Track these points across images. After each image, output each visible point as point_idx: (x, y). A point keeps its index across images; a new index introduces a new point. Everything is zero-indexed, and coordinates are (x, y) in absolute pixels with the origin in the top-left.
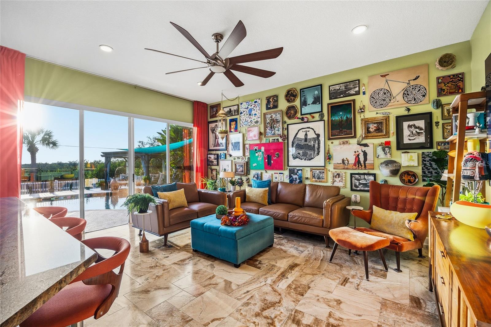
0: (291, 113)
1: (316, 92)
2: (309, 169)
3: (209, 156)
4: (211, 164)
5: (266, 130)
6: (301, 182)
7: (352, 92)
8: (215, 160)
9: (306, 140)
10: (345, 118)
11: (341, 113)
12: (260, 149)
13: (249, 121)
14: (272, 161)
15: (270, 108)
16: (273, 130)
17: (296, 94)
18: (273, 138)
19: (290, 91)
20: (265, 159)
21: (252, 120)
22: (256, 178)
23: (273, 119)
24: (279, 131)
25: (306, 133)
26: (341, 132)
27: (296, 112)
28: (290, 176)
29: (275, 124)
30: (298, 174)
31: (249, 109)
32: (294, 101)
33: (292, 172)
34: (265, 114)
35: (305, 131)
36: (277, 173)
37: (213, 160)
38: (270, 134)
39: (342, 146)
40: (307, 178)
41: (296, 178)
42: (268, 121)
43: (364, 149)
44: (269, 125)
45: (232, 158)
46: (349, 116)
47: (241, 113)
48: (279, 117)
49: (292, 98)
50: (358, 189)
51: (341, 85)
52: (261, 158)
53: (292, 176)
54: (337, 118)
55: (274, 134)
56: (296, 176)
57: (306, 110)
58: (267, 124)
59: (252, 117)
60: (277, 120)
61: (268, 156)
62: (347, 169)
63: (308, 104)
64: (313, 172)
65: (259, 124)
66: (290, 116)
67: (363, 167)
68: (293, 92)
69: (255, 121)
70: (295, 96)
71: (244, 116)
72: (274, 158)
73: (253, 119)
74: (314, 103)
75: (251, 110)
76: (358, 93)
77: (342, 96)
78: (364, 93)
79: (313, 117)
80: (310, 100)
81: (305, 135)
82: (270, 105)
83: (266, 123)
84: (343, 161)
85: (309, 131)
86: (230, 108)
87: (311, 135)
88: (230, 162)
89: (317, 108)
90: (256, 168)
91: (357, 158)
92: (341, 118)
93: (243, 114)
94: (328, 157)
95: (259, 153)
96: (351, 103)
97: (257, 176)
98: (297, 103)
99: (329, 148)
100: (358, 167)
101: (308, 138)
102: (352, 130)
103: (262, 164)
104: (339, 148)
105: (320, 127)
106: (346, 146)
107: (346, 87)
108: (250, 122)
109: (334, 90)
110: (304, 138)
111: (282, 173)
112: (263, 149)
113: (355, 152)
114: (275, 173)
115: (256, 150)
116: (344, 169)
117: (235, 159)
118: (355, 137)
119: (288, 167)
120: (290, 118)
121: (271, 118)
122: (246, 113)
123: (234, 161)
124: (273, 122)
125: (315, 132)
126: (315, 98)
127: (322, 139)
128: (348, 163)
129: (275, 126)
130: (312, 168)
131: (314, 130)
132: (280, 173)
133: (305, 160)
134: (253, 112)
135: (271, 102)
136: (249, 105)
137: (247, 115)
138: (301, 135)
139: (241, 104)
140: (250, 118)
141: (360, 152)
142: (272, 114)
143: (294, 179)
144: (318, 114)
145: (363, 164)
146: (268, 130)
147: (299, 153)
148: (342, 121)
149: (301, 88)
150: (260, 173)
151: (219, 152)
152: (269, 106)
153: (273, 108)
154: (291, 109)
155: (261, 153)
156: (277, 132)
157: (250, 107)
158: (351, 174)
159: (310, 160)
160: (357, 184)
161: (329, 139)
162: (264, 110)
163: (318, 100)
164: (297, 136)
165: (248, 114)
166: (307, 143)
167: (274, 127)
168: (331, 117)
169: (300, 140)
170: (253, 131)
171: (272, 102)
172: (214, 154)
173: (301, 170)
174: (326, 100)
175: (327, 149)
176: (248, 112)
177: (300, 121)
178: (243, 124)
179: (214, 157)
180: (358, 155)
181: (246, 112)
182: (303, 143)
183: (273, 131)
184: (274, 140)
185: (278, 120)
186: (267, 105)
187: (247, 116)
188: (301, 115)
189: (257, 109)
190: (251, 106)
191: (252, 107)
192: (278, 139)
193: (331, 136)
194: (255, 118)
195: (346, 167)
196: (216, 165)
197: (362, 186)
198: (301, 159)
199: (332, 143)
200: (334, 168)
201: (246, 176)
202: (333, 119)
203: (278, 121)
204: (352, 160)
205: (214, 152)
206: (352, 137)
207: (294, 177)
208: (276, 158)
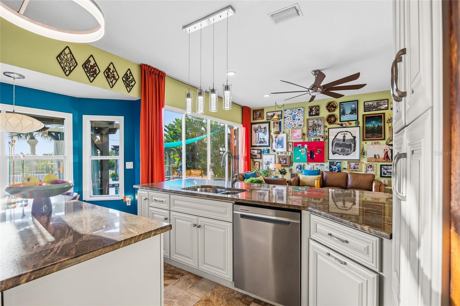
0: (331, 119)
1: (353, 106)
2: (346, 162)
3: (252, 151)
4: (254, 158)
5: (309, 131)
6: (339, 171)
7: (382, 107)
8: (259, 154)
9: (344, 140)
10: (376, 126)
11: (374, 122)
12: (303, 146)
13: (293, 124)
14: (314, 156)
15: (312, 115)
16: (314, 132)
17: (336, 106)
18: (315, 138)
19: (331, 103)
20: (308, 154)
21: (296, 123)
22: (299, 168)
23: (315, 124)
24: (320, 133)
25: (344, 135)
26: (373, 135)
27: (336, 120)
28: (330, 167)
29: (316, 127)
30: (337, 165)
31: (292, 115)
32: (334, 111)
33: (332, 164)
34: (308, 120)
35: (343, 134)
36: (319, 165)
37: (257, 155)
38: (312, 135)
39: (374, 145)
40: (345, 169)
41: (335, 169)
42: (311, 125)
43: (391, 147)
44: (311, 128)
45: (275, 153)
46: (380, 124)
47: (285, 118)
48: (320, 122)
49: (333, 109)
50: (386, 176)
51: (374, 102)
52: (304, 154)
53: (332, 167)
54: (370, 126)
55: (316, 135)
56: (336, 167)
57: (344, 118)
58: (310, 127)
59: (295, 121)
60: (318, 124)
61: (311, 152)
62: (378, 162)
63: (346, 114)
64: (350, 164)
65: (302, 127)
66: (331, 122)
67: (391, 160)
68: (333, 104)
69: (299, 124)
70: (335, 107)
71: (288, 120)
72: (316, 154)
73: (297, 122)
74: (351, 113)
75: (295, 116)
76: (387, 109)
77: (374, 110)
78: (392, 109)
79: (351, 124)
80: (348, 111)
81: (344, 136)
82: (312, 113)
83: (309, 126)
84: (375, 156)
85: (347, 134)
86: (274, 113)
87: (348, 137)
88: (274, 156)
89: (354, 117)
90: (298, 161)
91: (386, 154)
92: (374, 125)
93: (287, 119)
94: (363, 153)
95: (302, 149)
96: (382, 116)
97: (300, 167)
98: (337, 113)
99: (363, 147)
100: (387, 160)
101: (346, 139)
102: (382, 134)
104: (371, 147)
105: (356, 132)
106: (377, 146)
107: (377, 103)
108: (294, 125)
109: (368, 105)
110: (342, 139)
111: (323, 165)
112: (306, 146)
113: (385, 150)
114: (316, 165)
115: (300, 147)
116: (375, 161)
117: (278, 154)
118: (384, 139)
119: (329, 161)
120: (330, 123)
121: (313, 123)
122: (290, 118)
123: (277, 155)
124: (315, 126)
125: (352, 135)
126: (352, 110)
127: (357, 140)
128: (379, 158)
129: (316, 129)
130: (349, 161)
131: (351, 133)
132: (320, 165)
133: (343, 155)
134: (297, 118)
135: (314, 111)
136: (293, 112)
137: (291, 119)
138: (340, 137)
139: (285, 110)
140: (294, 122)
141: (388, 150)
142: (314, 120)
143: (334, 169)
144: (355, 122)
145: (390, 158)
146: (310, 132)
147: (338, 150)
148: (374, 128)
149: (340, 102)
150: (303, 164)
151: (262, 148)
152: (312, 114)
153: (315, 115)
154: (332, 117)
155: (304, 149)
156: (318, 134)
157: (294, 113)
158: (381, 165)
159: (347, 155)
160: (386, 172)
161: (364, 140)
162: (307, 116)
163: (355, 111)
164: (337, 137)
165: (292, 119)
166: (345, 142)
168: (366, 124)
169: (340, 140)
170: (297, 132)
171: (315, 111)
172: (258, 150)
173: (340, 162)
174: (361, 112)
175: (362, 147)
176: (292, 117)
177: (339, 126)
178: (287, 126)
179: (258, 152)
180: (387, 152)
181: (290, 117)
182: (341, 142)
183: (315, 133)
184: (316, 139)
186: (310, 113)
187: (291, 120)
188: (340, 121)
189: (301, 115)
190: (295, 112)
191: (296, 113)
192: (319, 139)
193: (366, 138)
194: (298, 122)
195: (377, 160)
196: (259, 159)
197: (389, 173)
198: (340, 155)
199: (366, 143)
200: (368, 161)
201: (289, 167)
202: (367, 126)
203: (320, 126)
204: (382, 155)
205: (257, 148)
206: (382, 140)
207: (334, 167)
208: (318, 153)
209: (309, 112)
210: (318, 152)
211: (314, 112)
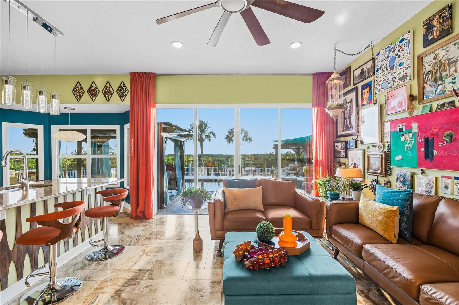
3: (336, 144)
4: (338, 156)
5: (424, 87)
8: (343, 150)
12: (409, 127)
13: (390, 79)
14: (435, 152)
15: (433, 41)
16: (439, 85)
18: (440, 102)
20: (419, 146)
21: (396, 76)
22: (401, 181)
29: (444, 71)
31: (389, 58)
34: (420, 58)
36: (450, 178)
37: (341, 151)
38: (433, 93)
42: (428, 68)
44: (430, 76)
45: (364, 147)
47: (378, 70)
48: (453, 52)
52: (411, 146)
55: (443, 92)
58: (426, 75)
59: (394, 71)
60: (449, 59)
61: (427, 141)
65: (408, 80)
69: (401, 75)
71: (382, 74)
72: (440, 144)
73: (397, 73)
75: (394, 58)
82: (432, 34)
83: (423, 74)
86: (362, 67)
88: (362, 152)
90: (400, 164)
93: (380, 72)
95: (407, 136)
97: (404, 178)
103: (413, 155)
108: (393, 80)
112: (415, 127)
114: (443, 177)
115: (402, 131)
117: (368, 148)
121: (434, 61)
122: (384, 68)
123: (367, 150)
129: (444, 74)
132: (455, 178)
134: (397, 61)
135: (436, 26)
136: (389, 53)
137: (387, 70)
139: (378, 55)
140: (392, 74)
146: (427, 88)
150: (409, 173)
151: (347, 139)
152: (431, 38)
155: (411, 135)
156: (449, 87)
157: (392, 54)
162: (420, 49)
165: (388, 68)
167: (441, 77)
170: (396, 97)
171: (438, 26)
172: (342, 142)
176: (388, 64)
178: (380, 88)
179: (342, 146)
181: (385, 65)
183: (440, 88)
184: (443, 105)
185: (452, 60)
186: (425, 36)
187: (387, 72)
189: (405, 52)
190: (394, 51)
191: (396, 52)
192: (452, 103)
194: (400, 71)
196: (343, 158)
201: (385, 176)
205: (342, 139)
208: (444, 144)
210: (443, 141)
211: (437, 30)
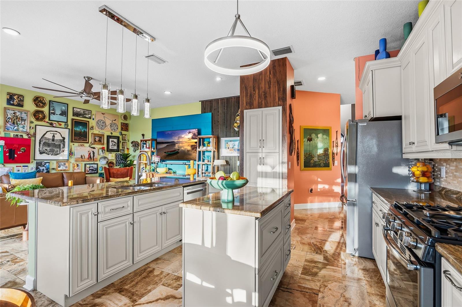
0: (38, 116)
1: (64, 108)
2: (55, 162)
5: (6, 124)
6: (48, 172)
7: (87, 116)
9: (53, 140)
10: (83, 130)
11: (81, 127)
14: (16, 156)
15: (13, 105)
17: (46, 102)
18: (16, 134)
19: (39, 98)
20: (5, 153)
23: (17, 116)
24: (24, 128)
25: (54, 135)
26: (80, 139)
27: (44, 117)
28: (37, 168)
29: (19, 121)
30: (45, 166)
32: (43, 107)
33: (39, 164)
34: (5, 109)
35: (53, 134)
36: (21, 166)
38: (12, 129)
40: (54, 169)
41: (43, 169)
43: (93, 150)
44: (10, 120)
46: (85, 130)
48: (24, 116)
49: (41, 105)
50: (89, 172)
51: (81, 110)
53: (39, 168)
54: (78, 129)
55: (17, 130)
56: (44, 168)
60: (22, 118)
61: (10, 150)
62: (84, 161)
63: (56, 114)
64: (58, 164)
66: (38, 118)
67: (93, 160)
68: (42, 100)
70: (44, 104)
72: (19, 153)
74: (61, 114)
76: (90, 118)
77: (81, 116)
78: (93, 119)
79: (61, 125)
80: (58, 112)
81: (53, 136)
83: (6, 118)
84: (82, 156)
85: (56, 134)
87: (58, 137)
89: (63, 118)
91: (90, 155)
92: (81, 130)
94: (71, 153)
96: (87, 123)
98: (46, 110)
99: (71, 148)
100: (90, 160)
101: (55, 139)
102: (87, 138)
104: (79, 148)
105: (66, 133)
106: (82, 148)
107: (84, 112)
109: (76, 111)
110: (52, 138)
111: (27, 166)
112: (2, 142)
113: (88, 151)
114: (17, 166)
116: (82, 161)
119: (36, 161)
120: (37, 119)
121: (14, 115)
124: (17, 119)
125: (61, 135)
126: (62, 111)
127: (66, 141)
128: (84, 158)
129: (18, 122)
130: (58, 161)
131: (60, 134)
132: (23, 166)
133: (52, 155)
135: (15, 99)
138: (49, 136)
141: (91, 151)
142: (16, 111)
143: (41, 170)
144: (64, 123)
145: (92, 158)
147: (46, 150)
148: (81, 132)
149: (50, 100)
152: (12, 103)
153: (16, 106)
154: (40, 113)
156: (21, 129)
158: (85, 164)
159: (56, 155)
160: (88, 170)
161: (72, 142)
162: (4, 104)
163: (64, 113)
164: (45, 136)
166: (54, 142)
167: (17, 124)
168: (74, 128)
169: (49, 139)
171: (17, 100)
173: (49, 163)
174: (70, 116)
175: (70, 148)
177: (48, 125)
180: (90, 153)
182: (51, 142)
183: (16, 128)
184: (17, 135)
185: (23, 119)
186: (9, 100)
188: (49, 120)
192: (22, 136)
193: (74, 140)
195: (83, 160)
197: (91, 170)
198: (48, 155)
199: (74, 144)
200: (76, 161)
202: (76, 129)
204: (87, 156)
206: (87, 143)
207: (41, 168)
208: (21, 152)
209: (7, 99)
210: (21, 151)
211: (16, 102)
